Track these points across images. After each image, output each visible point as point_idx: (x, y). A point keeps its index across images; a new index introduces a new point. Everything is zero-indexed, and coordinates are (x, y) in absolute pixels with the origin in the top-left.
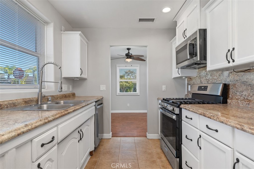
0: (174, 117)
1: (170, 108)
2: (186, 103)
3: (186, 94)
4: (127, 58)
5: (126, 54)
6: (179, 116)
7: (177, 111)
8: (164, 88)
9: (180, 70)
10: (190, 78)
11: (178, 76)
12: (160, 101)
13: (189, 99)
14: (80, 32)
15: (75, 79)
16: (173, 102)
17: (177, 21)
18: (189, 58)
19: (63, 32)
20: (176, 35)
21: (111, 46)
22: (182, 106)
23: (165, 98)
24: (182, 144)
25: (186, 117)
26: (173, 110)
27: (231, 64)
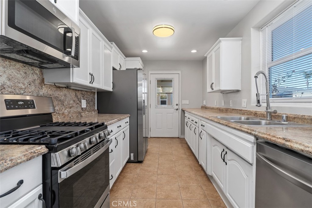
27: (91, 85)
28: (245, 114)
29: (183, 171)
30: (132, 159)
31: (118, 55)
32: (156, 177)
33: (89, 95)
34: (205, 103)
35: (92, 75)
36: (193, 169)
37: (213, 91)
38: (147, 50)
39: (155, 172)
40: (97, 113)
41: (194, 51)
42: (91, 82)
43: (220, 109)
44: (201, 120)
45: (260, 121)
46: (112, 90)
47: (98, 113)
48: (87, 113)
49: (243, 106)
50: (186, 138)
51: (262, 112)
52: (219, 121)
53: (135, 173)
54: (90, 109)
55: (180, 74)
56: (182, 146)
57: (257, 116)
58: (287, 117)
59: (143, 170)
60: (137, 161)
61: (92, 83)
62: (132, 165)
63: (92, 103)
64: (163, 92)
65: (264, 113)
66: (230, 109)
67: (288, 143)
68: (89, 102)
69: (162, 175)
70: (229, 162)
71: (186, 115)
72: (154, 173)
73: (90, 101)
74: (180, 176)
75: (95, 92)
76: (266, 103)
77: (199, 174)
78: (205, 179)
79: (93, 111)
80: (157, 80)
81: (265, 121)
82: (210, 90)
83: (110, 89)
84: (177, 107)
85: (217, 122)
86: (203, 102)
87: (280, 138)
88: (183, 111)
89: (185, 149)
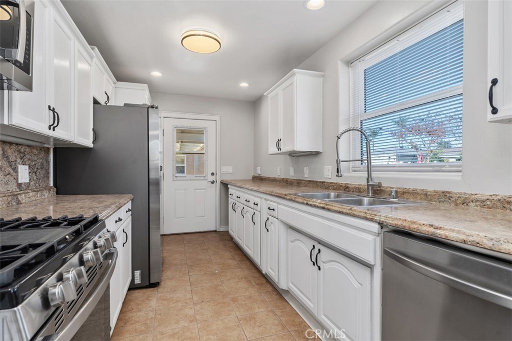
27: (51, 133)
28: (330, 188)
29: (237, 289)
30: (138, 281)
31: (104, 74)
32: (191, 308)
33: (35, 155)
34: (259, 172)
35: (53, 110)
36: (254, 284)
37: (280, 151)
38: (162, 73)
39: (187, 299)
40: (55, 193)
41: (244, 84)
42: (52, 127)
43: (287, 181)
44: (266, 200)
45: (361, 199)
46: (91, 145)
47: (57, 193)
48: (31, 194)
49: (325, 176)
50: (230, 231)
51: (355, 184)
52: (307, 201)
53: (149, 309)
54: (37, 185)
55: (218, 121)
56: (225, 245)
57: (349, 191)
58: (396, 192)
59: (164, 300)
60: (148, 284)
61: (54, 128)
62: (138, 294)
63: (43, 172)
64: (180, 152)
65: (359, 187)
66: (305, 180)
67: (438, 232)
68: (35, 170)
69: (203, 303)
70: (324, 264)
71: (230, 191)
72: (186, 303)
73: (39, 167)
74: (234, 300)
75: (48, 149)
76: (367, 172)
77: (264, 290)
78: (275, 297)
79: (46, 190)
80: (177, 130)
81: (368, 198)
82: (275, 150)
83: (88, 142)
84: (213, 178)
85: (303, 203)
86: (255, 170)
87: (424, 224)
88: (225, 185)
89: (232, 250)
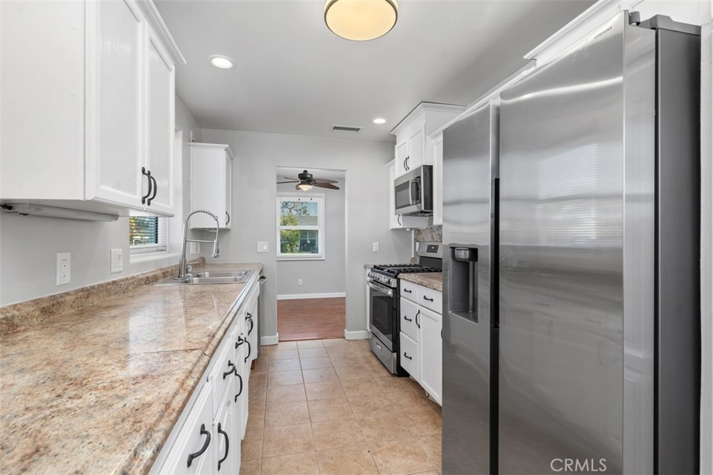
0: (390, 292)
1: (384, 279)
2: (405, 271)
3: (413, 256)
4: (302, 183)
5: (299, 175)
6: (396, 291)
7: (394, 283)
8: (375, 246)
9: (401, 217)
10: (418, 231)
11: (398, 226)
12: (369, 271)
13: (415, 265)
14: (228, 145)
15: (211, 231)
16: (389, 271)
17: (395, 136)
18: (411, 203)
19: (191, 143)
20: (394, 158)
21: (278, 166)
22: (401, 275)
23: (378, 265)
24: (400, 331)
25: (405, 290)
26: (389, 282)
